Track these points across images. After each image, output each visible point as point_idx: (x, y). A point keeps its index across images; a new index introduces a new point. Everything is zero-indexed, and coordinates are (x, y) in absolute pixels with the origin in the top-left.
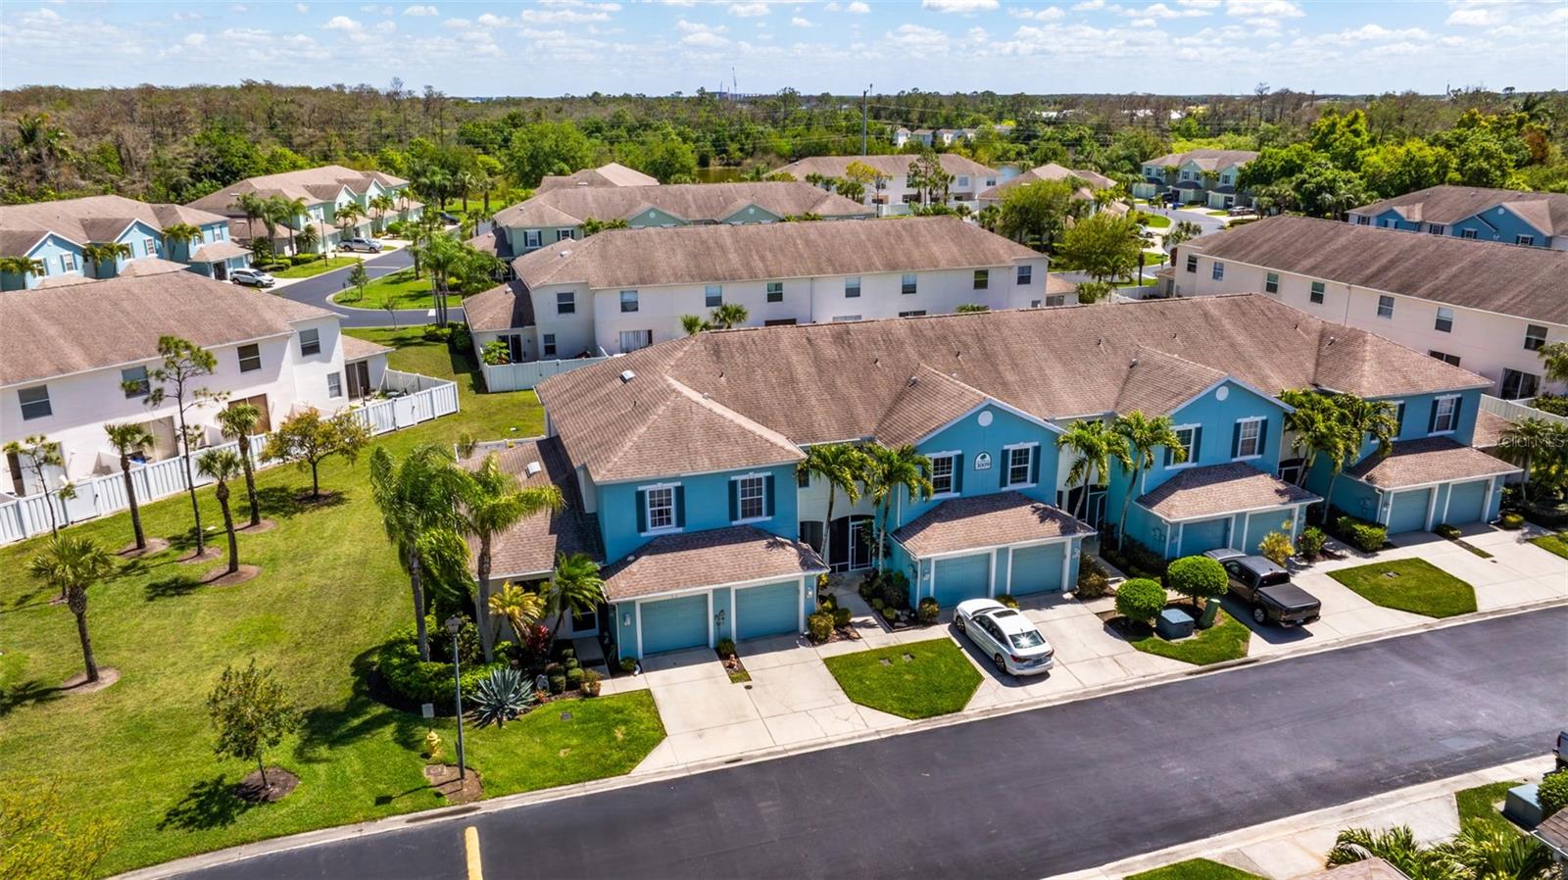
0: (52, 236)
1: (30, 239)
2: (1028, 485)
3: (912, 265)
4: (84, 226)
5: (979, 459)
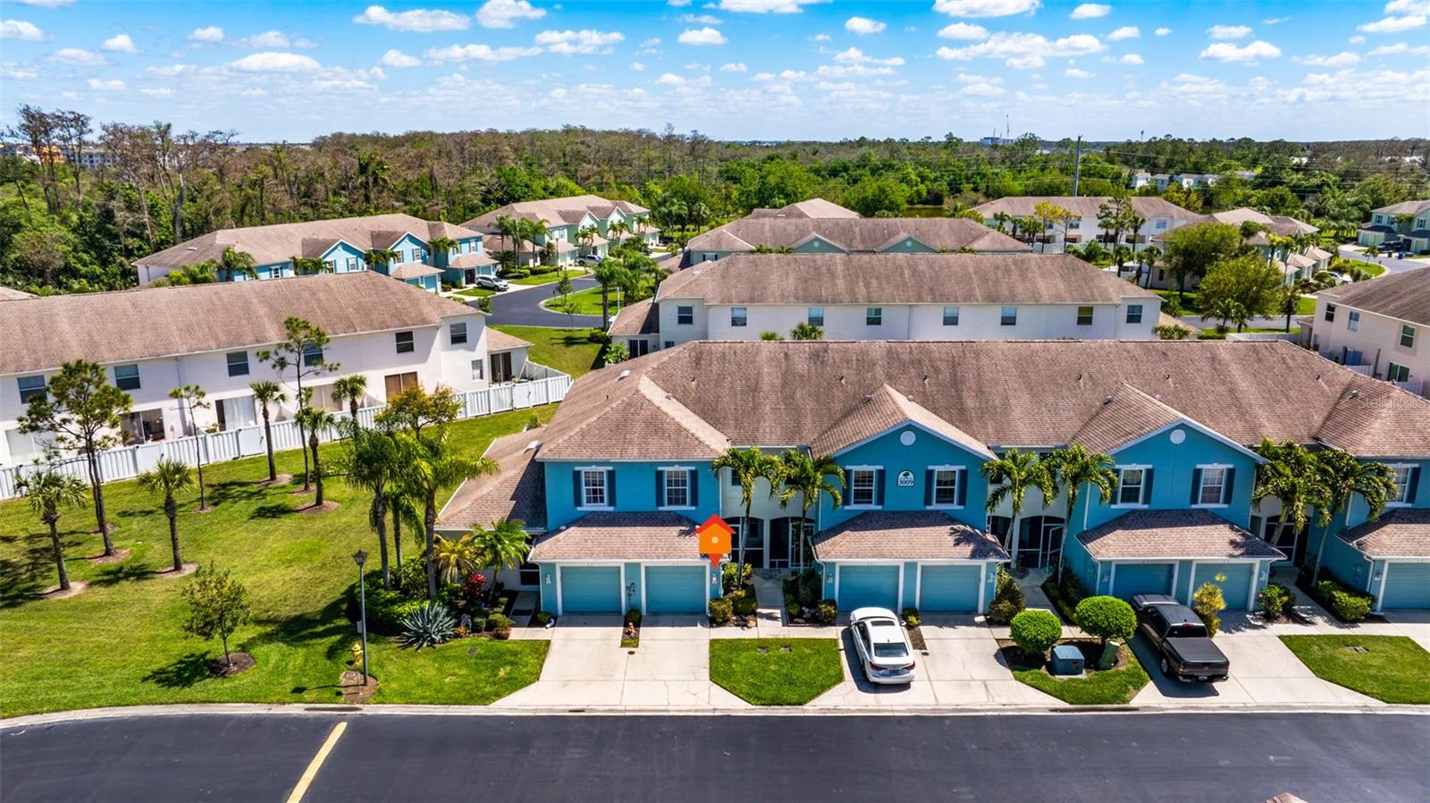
0: (342, 243)
1: (326, 245)
2: (955, 506)
3: (1013, 298)
4: (372, 237)
5: (901, 476)
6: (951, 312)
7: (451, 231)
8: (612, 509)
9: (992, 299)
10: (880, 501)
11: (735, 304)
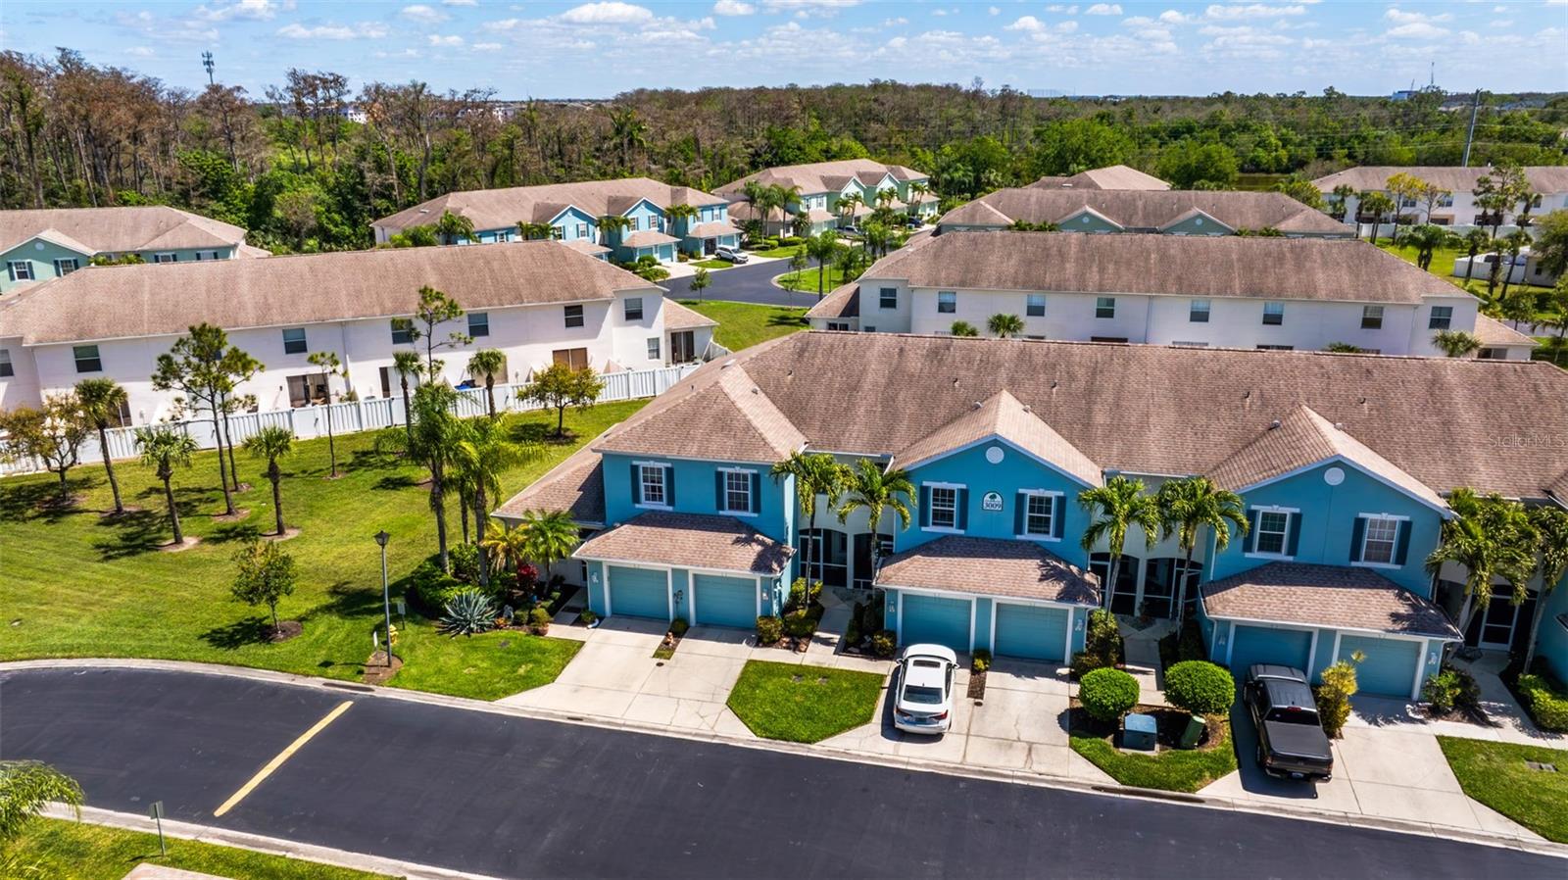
0: (571, 208)
1: (554, 211)
2: (1050, 538)
3: (1280, 292)
4: (609, 201)
5: (987, 498)
6: (1201, 306)
7: (693, 197)
8: (670, 509)
9: (1253, 292)
10: (963, 525)
11: (943, 287)
